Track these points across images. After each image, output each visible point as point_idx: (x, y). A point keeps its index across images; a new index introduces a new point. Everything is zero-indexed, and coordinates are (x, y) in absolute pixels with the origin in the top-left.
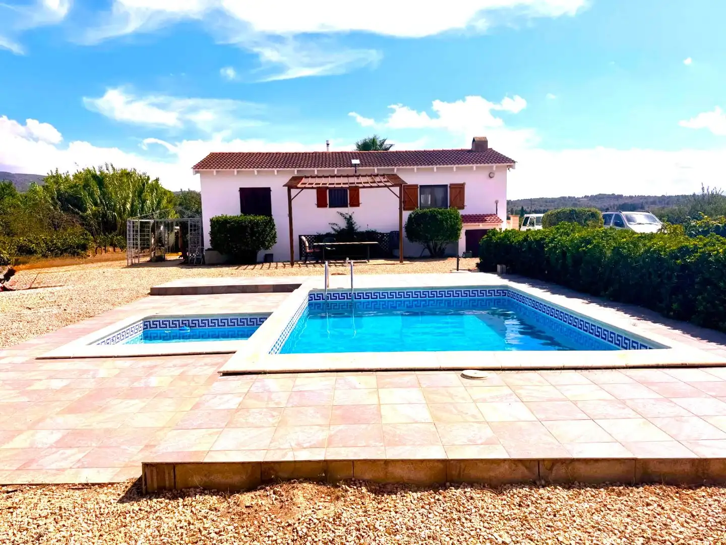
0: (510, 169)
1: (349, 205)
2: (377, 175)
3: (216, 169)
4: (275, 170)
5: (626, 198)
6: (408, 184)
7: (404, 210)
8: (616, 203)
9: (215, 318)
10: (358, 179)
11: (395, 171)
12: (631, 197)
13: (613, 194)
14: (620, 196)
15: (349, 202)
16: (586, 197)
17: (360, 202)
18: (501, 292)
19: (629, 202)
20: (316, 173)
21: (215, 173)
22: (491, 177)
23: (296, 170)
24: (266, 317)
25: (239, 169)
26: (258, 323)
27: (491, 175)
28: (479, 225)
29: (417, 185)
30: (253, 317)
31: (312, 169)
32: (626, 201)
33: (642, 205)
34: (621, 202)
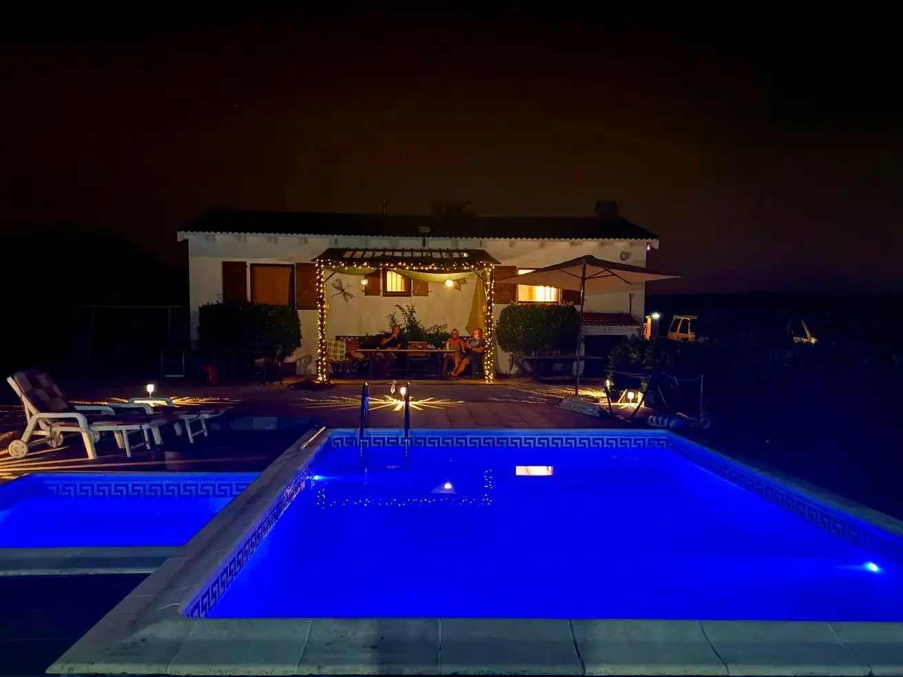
1: (412, 294)
2: (456, 251)
6: (503, 265)
7: (494, 303)
10: (427, 255)
15: (412, 289)
17: (430, 290)
18: (656, 442)
22: (622, 259)
27: (624, 256)
28: (604, 329)
29: (515, 267)
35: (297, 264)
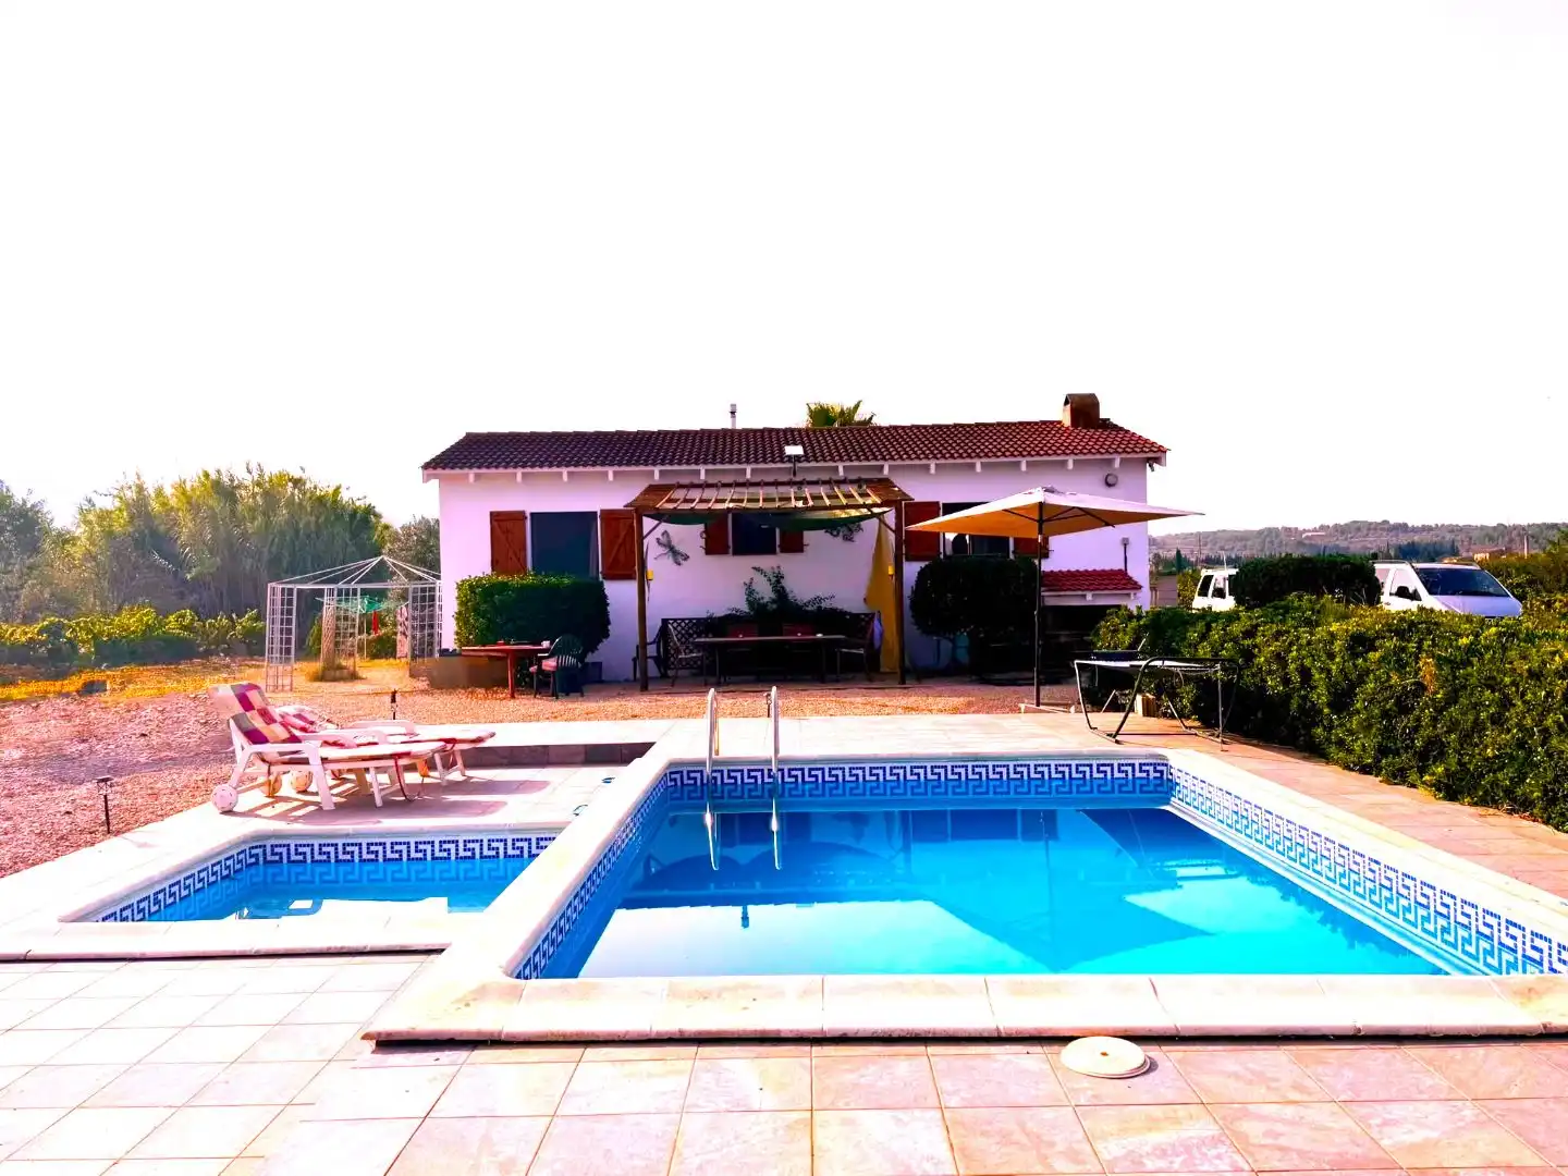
0: (1155, 465)
1: (778, 549)
2: (844, 481)
3: (476, 470)
4: (610, 471)
5: (1415, 530)
6: (916, 500)
7: (907, 560)
8: (1394, 541)
9: (426, 840)
10: (800, 488)
11: (886, 471)
12: (1426, 529)
13: (1385, 522)
14: (1403, 527)
15: (778, 543)
16: (1322, 528)
17: (805, 542)
18: (1151, 769)
19: (1425, 538)
20: (703, 476)
21: (472, 478)
22: (1109, 485)
23: (657, 470)
24: (552, 836)
25: (526, 470)
26: (534, 851)
27: (1110, 480)
28: (1084, 596)
29: (937, 503)
30: (519, 837)
31: (694, 467)
32: (1416, 538)
33: (1453, 546)
34: (1404, 540)
35: (602, 511)
